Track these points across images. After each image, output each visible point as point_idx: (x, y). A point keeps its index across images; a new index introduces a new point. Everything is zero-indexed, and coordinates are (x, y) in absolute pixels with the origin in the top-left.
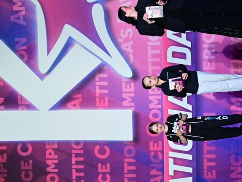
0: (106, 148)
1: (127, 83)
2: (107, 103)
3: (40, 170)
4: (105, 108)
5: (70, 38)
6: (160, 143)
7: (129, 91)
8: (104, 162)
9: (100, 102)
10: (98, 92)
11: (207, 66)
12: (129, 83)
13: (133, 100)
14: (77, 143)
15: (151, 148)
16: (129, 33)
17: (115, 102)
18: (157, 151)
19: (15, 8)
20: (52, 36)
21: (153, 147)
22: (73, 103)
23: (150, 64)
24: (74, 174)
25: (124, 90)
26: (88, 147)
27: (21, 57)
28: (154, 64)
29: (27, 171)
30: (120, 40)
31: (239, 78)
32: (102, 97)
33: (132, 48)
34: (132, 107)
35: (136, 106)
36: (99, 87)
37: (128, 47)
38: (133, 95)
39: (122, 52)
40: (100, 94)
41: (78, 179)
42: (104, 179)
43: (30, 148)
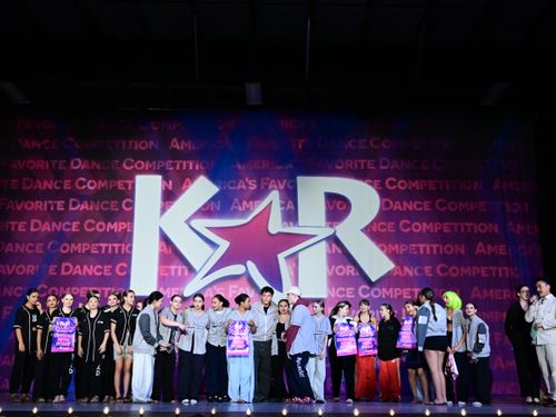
0: (125, 273)
2: (163, 274)
3: (109, 217)
4: (159, 273)
5: (218, 246)
8: (113, 270)
9: (164, 269)
10: (173, 267)
14: (130, 249)
17: (162, 280)
19: (244, 203)
22: (165, 247)
24: (103, 245)
26: (127, 257)
27: (205, 206)
29: (109, 206)
30: (215, 287)
32: (169, 271)
36: (176, 268)
37: (209, 293)
40: (171, 269)
41: (100, 248)
42: (98, 270)
43: (128, 209)
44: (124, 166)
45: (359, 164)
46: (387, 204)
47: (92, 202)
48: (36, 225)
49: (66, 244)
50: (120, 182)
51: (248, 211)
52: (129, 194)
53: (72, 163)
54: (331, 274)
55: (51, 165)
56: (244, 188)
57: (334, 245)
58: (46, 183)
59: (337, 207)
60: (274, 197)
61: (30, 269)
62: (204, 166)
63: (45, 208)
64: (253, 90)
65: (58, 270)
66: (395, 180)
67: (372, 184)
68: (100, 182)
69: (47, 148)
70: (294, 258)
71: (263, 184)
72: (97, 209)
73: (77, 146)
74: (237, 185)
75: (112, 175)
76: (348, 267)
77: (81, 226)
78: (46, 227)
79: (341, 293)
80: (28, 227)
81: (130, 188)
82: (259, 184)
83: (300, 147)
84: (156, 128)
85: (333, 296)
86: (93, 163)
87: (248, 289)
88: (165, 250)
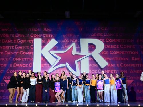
2: (42, 67)
3: (27, 50)
5: (58, 58)
8: (28, 65)
10: (45, 65)
14: (33, 59)
17: (42, 68)
19: (65, 46)
20: (58, 54)
24: (25, 58)
26: (32, 62)
27: (54, 47)
29: (27, 47)
30: (57, 70)
32: (44, 66)
36: (46, 65)
37: (55, 72)
41: (24, 59)
42: (24, 66)
43: (32, 48)
44: (31, 36)
45: (98, 35)
46: (106, 46)
47: (22, 46)
48: (6, 53)
49: (15, 58)
50: (30, 40)
51: (66, 48)
52: (32, 44)
53: (16, 35)
54: (90, 66)
55: (10, 35)
56: (65, 42)
57: (91, 58)
58: (8, 40)
59: (92, 47)
60: (74, 44)
61: (5, 65)
62: (54, 36)
63: (9, 48)
64: (67, 14)
65: (13, 65)
66: (108, 39)
67: (102, 41)
68: (24, 40)
69: (9, 31)
70: (79, 62)
71: (70, 41)
72: (23, 48)
73: (17, 30)
74: (63, 41)
75: (28, 38)
76: (95, 64)
77: (19, 53)
78: (9, 53)
79: (93, 72)
80: (4, 53)
81: (33, 42)
82: (69, 41)
83: (81, 30)
84: (40, 25)
85: (91, 72)
86: (22, 35)
87: (66, 71)
88: (43, 60)
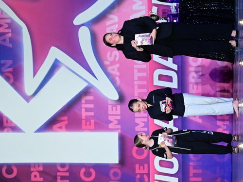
0: (92, 170)
1: (113, 106)
4: (91, 130)
5: (56, 60)
6: (146, 165)
7: (115, 113)
9: (86, 124)
10: (84, 114)
11: (193, 89)
12: (115, 105)
13: (119, 122)
14: (63, 165)
15: (137, 171)
16: (115, 56)
18: (143, 174)
19: (1, 30)
21: (139, 170)
22: (59, 125)
23: (136, 87)
25: (110, 112)
26: (74, 169)
27: (7, 79)
28: (140, 87)
30: (106, 63)
31: (226, 102)
32: (88, 119)
33: (118, 71)
34: (118, 129)
35: (122, 129)
36: (85, 110)
37: (114, 70)
38: (119, 117)
39: (108, 75)
40: (86, 116)
43: (15, 170)
51: (11, 25)
87: (108, 23)
88: (63, 124)
